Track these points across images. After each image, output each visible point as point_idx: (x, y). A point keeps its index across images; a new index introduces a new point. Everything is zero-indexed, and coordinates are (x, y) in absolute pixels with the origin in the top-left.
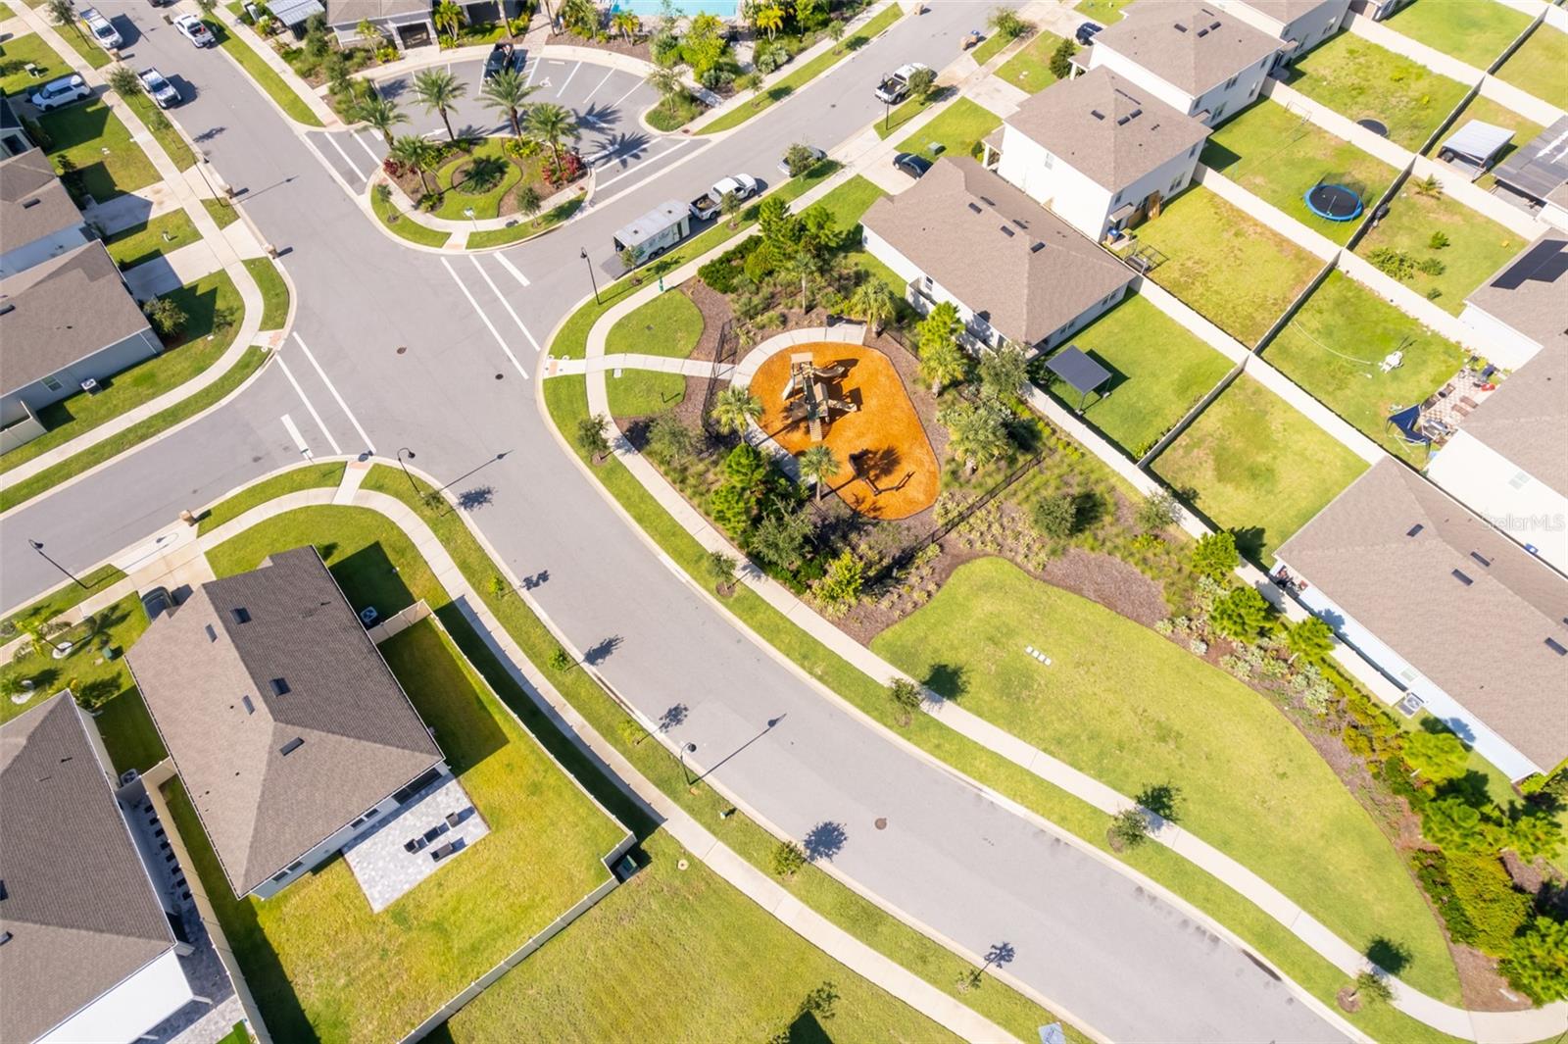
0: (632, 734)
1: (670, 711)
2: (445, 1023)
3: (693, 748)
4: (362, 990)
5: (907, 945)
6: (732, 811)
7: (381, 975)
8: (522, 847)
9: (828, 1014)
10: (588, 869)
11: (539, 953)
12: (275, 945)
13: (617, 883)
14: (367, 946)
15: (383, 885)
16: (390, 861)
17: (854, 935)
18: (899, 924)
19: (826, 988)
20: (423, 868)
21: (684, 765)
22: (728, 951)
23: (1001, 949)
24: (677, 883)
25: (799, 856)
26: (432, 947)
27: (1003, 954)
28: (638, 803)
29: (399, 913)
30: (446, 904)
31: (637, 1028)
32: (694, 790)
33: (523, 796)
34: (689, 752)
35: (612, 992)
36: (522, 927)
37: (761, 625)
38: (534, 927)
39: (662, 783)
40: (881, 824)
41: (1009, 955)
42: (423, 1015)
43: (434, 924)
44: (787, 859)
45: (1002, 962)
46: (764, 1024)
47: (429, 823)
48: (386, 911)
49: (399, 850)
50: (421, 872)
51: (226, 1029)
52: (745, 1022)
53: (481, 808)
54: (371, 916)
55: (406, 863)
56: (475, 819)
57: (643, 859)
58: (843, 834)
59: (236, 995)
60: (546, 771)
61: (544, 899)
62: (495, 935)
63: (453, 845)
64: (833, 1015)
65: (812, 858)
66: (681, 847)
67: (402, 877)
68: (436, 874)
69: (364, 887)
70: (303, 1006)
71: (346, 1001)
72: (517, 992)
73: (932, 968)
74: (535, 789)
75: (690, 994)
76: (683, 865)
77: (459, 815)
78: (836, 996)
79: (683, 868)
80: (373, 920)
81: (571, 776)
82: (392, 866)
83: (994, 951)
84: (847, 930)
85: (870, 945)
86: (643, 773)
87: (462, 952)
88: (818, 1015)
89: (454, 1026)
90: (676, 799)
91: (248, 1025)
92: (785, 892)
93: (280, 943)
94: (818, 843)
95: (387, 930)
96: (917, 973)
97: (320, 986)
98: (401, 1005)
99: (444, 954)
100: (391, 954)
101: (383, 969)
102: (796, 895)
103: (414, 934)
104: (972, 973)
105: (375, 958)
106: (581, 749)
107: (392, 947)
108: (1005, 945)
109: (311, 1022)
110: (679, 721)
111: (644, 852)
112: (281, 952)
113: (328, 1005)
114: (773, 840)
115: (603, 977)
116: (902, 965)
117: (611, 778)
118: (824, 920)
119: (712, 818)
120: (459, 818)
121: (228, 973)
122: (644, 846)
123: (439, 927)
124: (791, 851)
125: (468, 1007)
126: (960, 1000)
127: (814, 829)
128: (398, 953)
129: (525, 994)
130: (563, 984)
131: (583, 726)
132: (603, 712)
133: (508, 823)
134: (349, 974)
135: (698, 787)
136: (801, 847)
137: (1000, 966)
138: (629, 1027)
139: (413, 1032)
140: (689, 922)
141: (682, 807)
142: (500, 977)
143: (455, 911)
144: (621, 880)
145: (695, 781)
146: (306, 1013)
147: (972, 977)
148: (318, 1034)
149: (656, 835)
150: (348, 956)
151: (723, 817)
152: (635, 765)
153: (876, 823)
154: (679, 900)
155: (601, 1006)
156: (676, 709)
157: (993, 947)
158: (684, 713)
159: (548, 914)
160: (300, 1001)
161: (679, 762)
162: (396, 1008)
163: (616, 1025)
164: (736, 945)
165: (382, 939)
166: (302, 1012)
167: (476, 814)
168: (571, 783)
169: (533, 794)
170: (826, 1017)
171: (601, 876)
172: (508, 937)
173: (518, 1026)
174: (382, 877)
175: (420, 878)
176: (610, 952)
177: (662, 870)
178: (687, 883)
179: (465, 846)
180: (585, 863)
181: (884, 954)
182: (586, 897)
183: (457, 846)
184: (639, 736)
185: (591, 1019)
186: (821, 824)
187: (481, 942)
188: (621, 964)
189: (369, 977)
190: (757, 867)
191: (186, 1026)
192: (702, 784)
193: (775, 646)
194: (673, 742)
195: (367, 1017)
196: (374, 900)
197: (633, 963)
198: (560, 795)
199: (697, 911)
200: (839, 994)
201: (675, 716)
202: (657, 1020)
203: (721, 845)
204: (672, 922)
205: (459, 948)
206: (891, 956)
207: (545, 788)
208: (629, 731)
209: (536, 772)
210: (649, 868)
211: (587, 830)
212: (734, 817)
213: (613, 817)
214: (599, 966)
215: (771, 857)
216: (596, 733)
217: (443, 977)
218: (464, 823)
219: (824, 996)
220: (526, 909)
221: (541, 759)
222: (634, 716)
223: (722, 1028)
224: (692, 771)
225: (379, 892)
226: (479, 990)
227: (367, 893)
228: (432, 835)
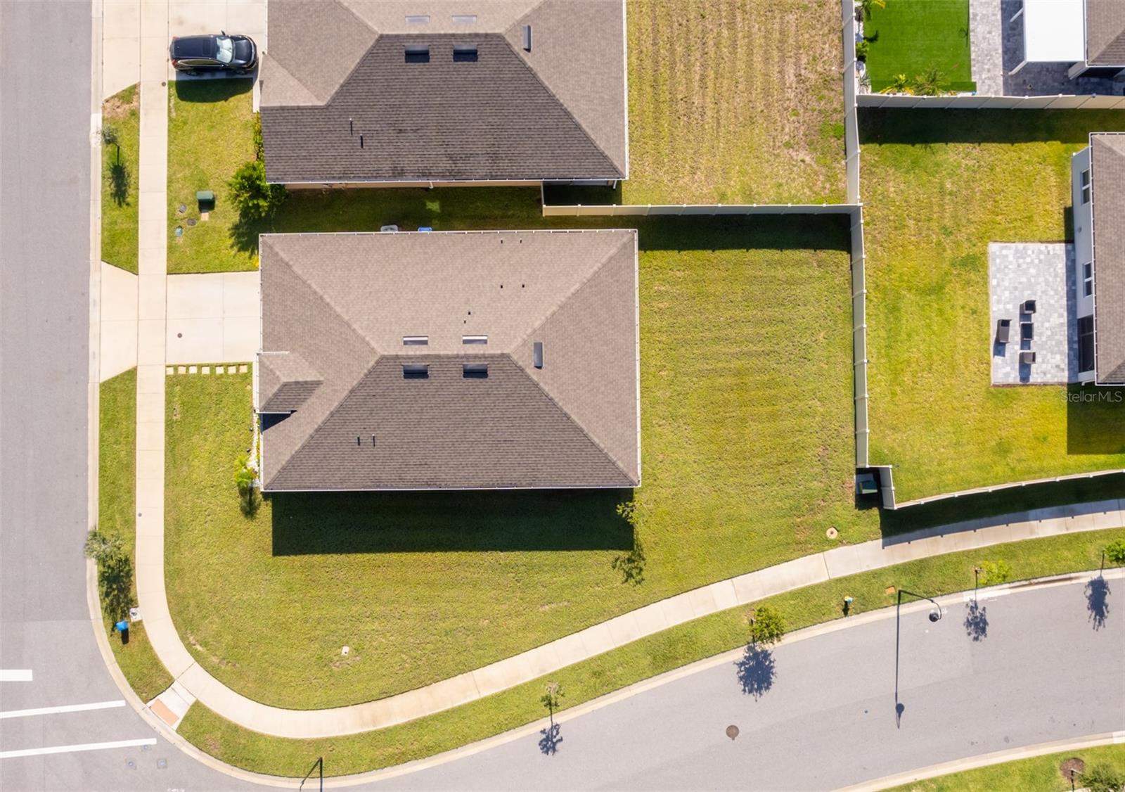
0: (990, 572)
1: (985, 623)
2: (849, 251)
3: (933, 618)
4: (928, 198)
5: (619, 670)
6: (846, 611)
7: (930, 220)
8: (956, 404)
9: (618, 563)
10: (892, 450)
11: (850, 361)
12: (1023, 146)
13: (860, 465)
14: (964, 221)
15: (1011, 263)
16: (1029, 280)
17: (661, 634)
18: (640, 677)
19: (638, 578)
20: (1001, 306)
21: (923, 598)
22: (730, 519)
23: (554, 744)
24: (820, 517)
25: (762, 638)
26: (923, 274)
27: (549, 743)
28: (918, 533)
29: (975, 263)
30: (952, 307)
31: (726, 403)
32: (892, 591)
33: (1004, 434)
34: (932, 612)
35: (770, 401)
36: (883, 361)
37: (1007, 774)
38: (874, 371)
39: (920, 567)
40: (732, 732)
41: (545, 746)
42: (870, 237)
43: (942, 288)
44: (768, 626)
45: (544, 736)
46: (651, 506)
47: (1041, 335)
48: (984, 254)
49: (1035, 295)
50: (998, 302)
51: (978, 77)
52: (665, 493)
53: (1020, 390)
54: (989, 238)
55: (1017, 293)
56: (1014, 377)
57: (864, 502)
58: (750, 692)
59: (1001, 95)
60: (1013, 469)
61: (894, 394)
62: (893, 335)
63: (1004, 344)
64: (614, 567)
65: (750, 649)
66: (849, 543)
67: (1006, 283)
68: (987, 314)
69: (1021, 246)
70: (951, 145)
71: (929, 181)
72: (830, 324)
73: (585, 676)
74: (1003, 449)
75: (721, 464)
76: (832, 534)
77: (1028, 366)
78: (626, 581)
79: (828, 532)
80: (984, 237)
81: (990, 489)
82: (1024, 280)
83: (558, 737)
84: (670, 631)
85: (643, 640)
86: (942, 557)
87: (899, 298)
88: (624, 555)
89: (843, 257)
90: (896, 569)
91: (969, 95)
92: (742, 603)
93: (1022, 150)
94: (760, 664)
95: (966, 245)
96: (592, 660)
97: (959, 166)
98: (891, 223)
99: (908, 281)
100: (942, 237)
101: (934, 225)
102: (730, 610)
103: (945, 266)
104: (556, 705)
105: (948, 222)
106: (1011, 515)
107: (948, 242)
108: (554, 750)
109: (932, 145)
110: (969, 624)
111: (869, 507)
112: (1013, 148)
113: (937, 164)
114: (793, 627)
115: (789, 401)
116: (607, 653)
117: (961, 524)
118: (693, 618)
119: (854, 589)
120: (1025, 365)
121: (1027, 97)
122: (875, 512)
123: (936, 290)
124: (771, 636)
125: (848, 276)
126: (545, 677)
127: (774, 670)
128: (939, 243)
129: (824, 329)
130: (808, 365)
131: (1032, 532)
132: (1033, 560)
133: (988, 405)
134: (951, 194)
135: (892, 596)
136: (768, 647)
137: (543, 732)
138: (733, 396)
139: (862, 221)
140: (779, 504)
141: (885, 569)
142: (854, 318)
143: (941, 312)
144: (860, 471)
145: (900, 598)
146: (943, 145)
147: (553, 702)
148: (918, 146)
149: (876, 528)
150: (968, 201)
151: (848, 599)
152: (957, 554)
153: (736, 728)
154: (804, 509)
155: (767, 385)
156: (983, 630)
157: (561, 740)
158: (974, 635)
159: (878, 390)
160: (957, 145)
161: (929, 596)
162: (892, 218)
163: (743, 388)
164: (729, 530)
165: (961, 237)
166: (946, 141)
167: (1018, 381)
168: (984, 486)
169: (999, 444)
170: (617, 560)
171: (876, 455)
172: (883, 343)
173: (802, 308)
174: (1019, 266)
175: (993, 299)
176: (806, 421)
177: (840, 511)
178: (812, 526)
179: (995, 354)
180: (899, 450)
181: (626, 646)
182: (868, 431)
183: (1000, 347)
184: (983, 578)
185: (761, 371)
186: (773, 679)
187: (896, 318)
188: (787, 424)
189: (936, 209)
190: (781, 595)
191: (1004, 46)
192: (892, 601)
193: (975, 770)
194: (954, 604)
195: (902, 191)
196: (1002, 248)
197: (781, 434)
198: (980, 468)
199: (784, 517)
200: (625, 585)
201: (977, 624)
202: (721, 423)
203: (824, 578)
204: (789, 490)
205: (904, 296)
206: (620, 649)
207: (996, 458)
208: (995, 570)
209: (1019, 461)
210: (852, 502)
211: (927, 471)
212: (839, 609)
213: (922, 501)
214: (801, 405)
215: (780, 615)
216: (1016, 539)
217: (890, 269)
218: (1017, 366)
219: (634, 572)
220: (896, 373)
221: (1028, 472)
222: (1008, 585)
223: (674, 471)
224: (911, 601)
225: (1007, 256)
226: (856, 293)
227: (1013, 245)
228: (1027, 331)
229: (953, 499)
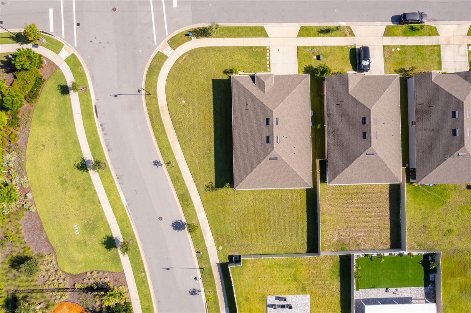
0: (210, 296)
1: (194, 295)
2: (307, 252)
3: (195, 279)
4: (323, 276)
5: (179, 184)
6: (197, 252)
7: (317, 277)
8: (261, 285)
9: (211, 184)
10: (246, 266)
11: (273, 253)
12: (340, 305)
13: (241, 256)
14: (316, 287)
15: (304, 302)
16: (299, 307)
17: (190, 197)
18: (177, 191)
19: (207, 190)
20: (290, 299)
21: (202, 276)
22: (225, 217)
23: (156, 165)
24: (226, 244)
25: (189, 227)
26: (300, 275)
27: (157, 163)
28: (221, 274)
29: (303, 290)
30: (290, 284)
31: (260, 216)
32: (204, 266)
33: (252, 300)
34: (198, 279)
35: (261, 229)
36: (273, 263)
37: (149, 301)
38: (270, 260)
39: (211, 275)
40: (161, 218)
41: (156, 162)
42: (311, 259)
43: (296, 281)
44: (193, 229)
45: (158, 162)
46: (228, 193)
47: (282, 311)
48: (306, 293)
49: (294, 309)
50: (292, 298)
51: (360, 291)
52: (233, 197)
53: (265, 304)
54: (311, 295)
55: (295, 303)
56: (269, 303)
57: (230, 257)
58: (173, 224)
59: (355, 298)
60: (241, 303)
61: (263, 266)
62: (281, 266)
63: (279, 300)
64: (210, 182)
65: (186, 224)
66: (218, 253)
67: (298, 300)
68: (288, 294)
69: (309, 304)
70: (340, 283)
71: (328, 276)
72: (285, 247)
73: (177, 174)
74: (247, 299)
75: (242, 214)
76: (221, 248)
77: (272, 307)
78: (206, 186)
79: (221, 247)
80: (311, 293)
81: (235, 296)
82: (299, 305)
83: (158, 166)
84: (191, 199)
85: (188, 191)
86: (214, 281)
87: (293, 268)
88: (214, 185)
89: (305, 250)
90: (210, 267)
91: (355, 288)
92: (199, 221)
93: (338, 304)
94: (181, 227)
95: (309, 288)
96: (182, 176)
97: (333, 286)
98: (315, 265)
99: (298, 270)
100: (311, 281)
101: (315, 278)
102: (197, 218)
103: (303, 282)
104: (168, 165)
105: (316, 282)
106: (227, 302)
107: (310, 282)
108: (154, 165)
109: (339, 277)
110: (194, 290)
111: (229, 259)
112: (339, 302)
113: (334, 279)
114: (192, 236)
115: (261, 234)
116: (184, 181)
117: (224, 287)
118: (195, 206)
119: (204, 255)
120: (272, 306)
121: (354, 306)
122: (228, 261)
123: (295, 279)
124: (190, 230)
125: (299, 252)
126: (176, 162)
127: (179, 231)
128: (309, 280)
129: (283, 245)
130: (272, 240)
131: (222, 309)
132: (214, 309)
133: (260, 295)
134: (325, 283)
135: (202, 266)
136: (186, 229)
137: (160, 161)
138: (262, 218)
139: (316, 256)
140: (230, 232)
141: (210, 264)
142: (286, 254)
143: (288, 280)
144: (240, 256)
145: (202, 269)
146: (340, 281)
147: (169, 164)
148: (339, 273)
149: (223, 261)
150: (323, 288)
151: (201, 253)
152: (215, 286)
153: (162, 220)
154: (228, 239)
155: (265, 228)
156: (192, 294)
157: (157, 167)
158: (191, 291)
159: (265, 261)
160: (340, 285)
161: (202, 277)
162: (317, 265)
163: (265, 221)
164: (221, 217)
165: (312, 287)
166: (341, 282)
167: (268, 304)
168: (236, 294)
169: (248, 298)
170: (212, 183)
171: (245, 261)
172: (279, 263)
173: (289, 238)
174: (303, 304)
175: (293, 296)
176: (255, 240)
177: (228, 250)
178: (223, 242)
179: (276, 297)
180: (247, 268)
181: (186, 186)
182: (252, 258)
183: (278, 298)
184: (208, 294)
185: (270, 227)
186: (177, 231)
187: (286, 267)
188: (254, 234)
189: (320, 279)
190: (202, 233)
191: (370, 299)
192: (200, 266)
193: (150, 292)
194: (200, 285)
195: (325, 268)
196: (308, 299)
197: (251, 232)
198: (241, 293)
199: (226, 233)
200: (205, 186)
201: (194, 292)
202: (254, 214)
203: (207, 246)
204: (234, 235)
205: (293, 269)
206: (185, 185)
207: (244, 298)
208: (210, 297)
209: (244, 304)
210: (231, 254)
211: (240, 277)
212: (198, 250)
213: (231, 275)
214: (260, 238)
215: (196, 232)
216: (220, 304)
217: (301, 265)
218: (272, 304)
219: (209, 188)
220: (270, 267)
221: (240, 307)
222: (206, 301)
223: (239, 200)
224: (201, 272)
225: (306, 300)
226: (294, 255)
227: (309, 302)
228: (283, 307)
229: (232, 284)
